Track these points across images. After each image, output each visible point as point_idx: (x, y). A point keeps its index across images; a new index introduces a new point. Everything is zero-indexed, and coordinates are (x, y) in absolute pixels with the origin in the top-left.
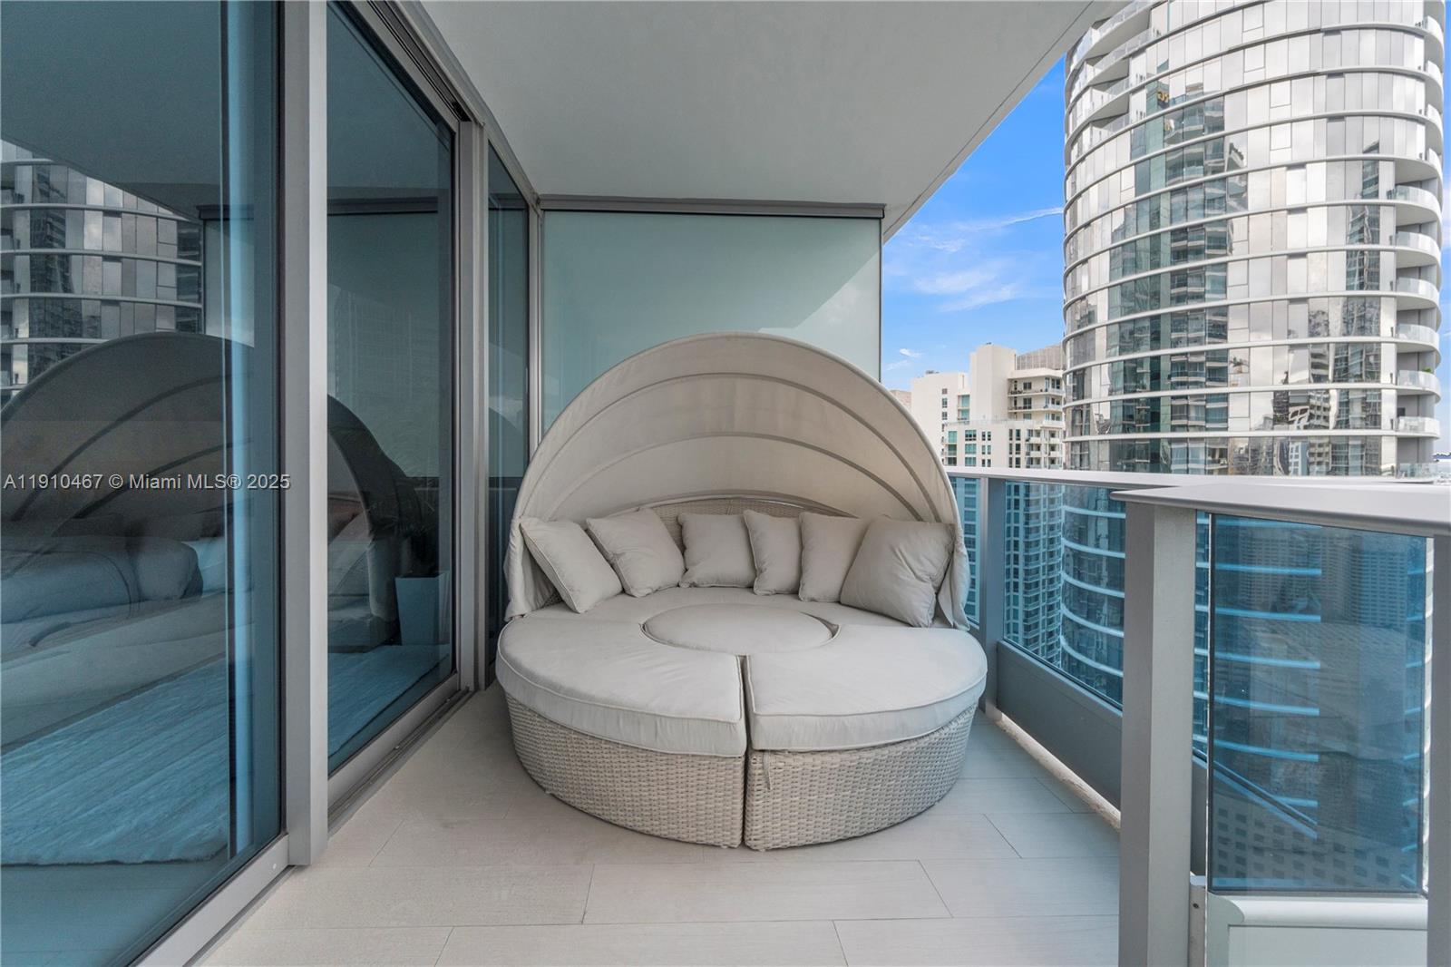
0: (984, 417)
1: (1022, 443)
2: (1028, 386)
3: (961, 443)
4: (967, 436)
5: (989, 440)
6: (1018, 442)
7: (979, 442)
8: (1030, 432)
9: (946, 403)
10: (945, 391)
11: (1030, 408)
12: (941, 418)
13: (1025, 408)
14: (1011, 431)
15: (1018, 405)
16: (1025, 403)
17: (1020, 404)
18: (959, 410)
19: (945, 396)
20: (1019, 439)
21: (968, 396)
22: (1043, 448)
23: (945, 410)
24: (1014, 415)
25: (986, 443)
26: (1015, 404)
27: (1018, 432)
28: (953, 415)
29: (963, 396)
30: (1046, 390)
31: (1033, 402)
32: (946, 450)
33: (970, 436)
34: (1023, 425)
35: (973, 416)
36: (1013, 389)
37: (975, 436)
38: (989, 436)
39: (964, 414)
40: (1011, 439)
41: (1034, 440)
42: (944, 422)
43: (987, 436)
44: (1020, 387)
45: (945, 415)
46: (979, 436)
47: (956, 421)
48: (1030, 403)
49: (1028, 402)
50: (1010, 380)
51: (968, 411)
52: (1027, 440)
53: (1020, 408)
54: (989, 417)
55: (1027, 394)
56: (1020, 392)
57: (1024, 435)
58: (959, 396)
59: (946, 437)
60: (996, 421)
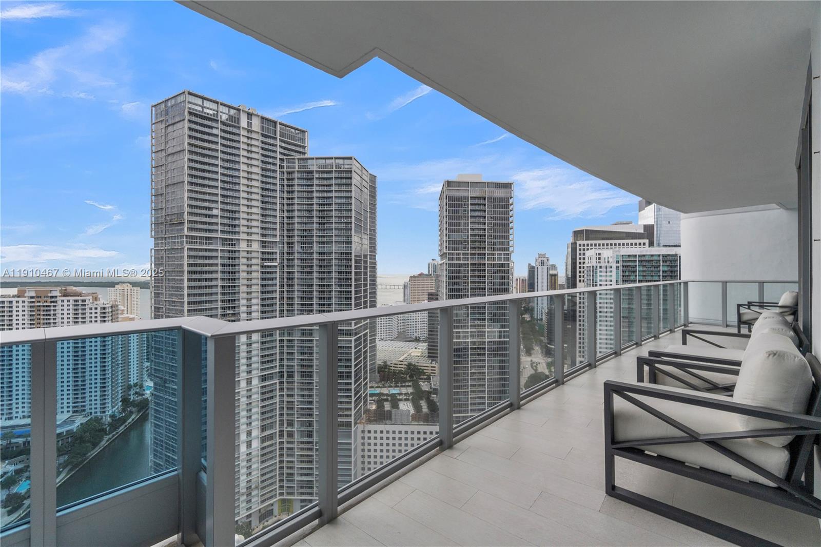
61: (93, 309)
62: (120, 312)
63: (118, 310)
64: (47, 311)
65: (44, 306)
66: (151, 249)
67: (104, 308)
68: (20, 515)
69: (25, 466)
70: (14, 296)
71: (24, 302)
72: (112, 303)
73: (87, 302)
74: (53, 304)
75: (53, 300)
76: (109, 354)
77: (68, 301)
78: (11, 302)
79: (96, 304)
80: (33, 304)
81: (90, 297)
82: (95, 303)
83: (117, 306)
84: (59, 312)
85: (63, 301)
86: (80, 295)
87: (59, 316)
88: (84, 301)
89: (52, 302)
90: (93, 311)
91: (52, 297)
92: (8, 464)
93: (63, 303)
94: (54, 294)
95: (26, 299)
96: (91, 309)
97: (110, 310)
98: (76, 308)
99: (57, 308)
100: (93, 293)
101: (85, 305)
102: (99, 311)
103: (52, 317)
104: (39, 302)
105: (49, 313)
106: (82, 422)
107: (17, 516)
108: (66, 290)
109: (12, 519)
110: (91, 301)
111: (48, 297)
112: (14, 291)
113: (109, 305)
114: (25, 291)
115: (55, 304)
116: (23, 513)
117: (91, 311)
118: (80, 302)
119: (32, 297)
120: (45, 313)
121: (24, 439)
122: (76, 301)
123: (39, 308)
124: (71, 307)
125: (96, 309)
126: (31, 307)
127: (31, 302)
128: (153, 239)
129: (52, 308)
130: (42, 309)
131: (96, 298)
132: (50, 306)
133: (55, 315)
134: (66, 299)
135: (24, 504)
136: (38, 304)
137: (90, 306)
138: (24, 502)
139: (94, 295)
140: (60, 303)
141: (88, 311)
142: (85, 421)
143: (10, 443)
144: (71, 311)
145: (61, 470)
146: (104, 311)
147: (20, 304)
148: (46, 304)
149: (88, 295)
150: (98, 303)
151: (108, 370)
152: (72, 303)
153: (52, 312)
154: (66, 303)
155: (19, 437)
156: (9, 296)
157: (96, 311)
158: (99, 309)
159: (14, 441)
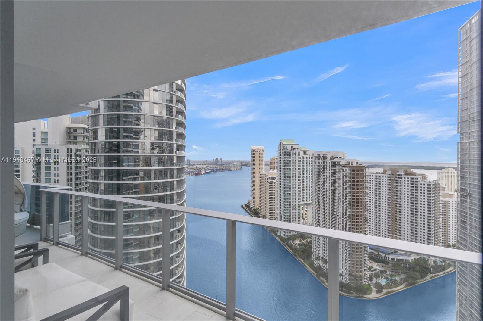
0: (55, 142)
1: (73, 154)
2: (75, 131)
3: (43, 153)
4: (46, 151)
5: (58, 152)
6: (71, 154)
7: (53, 153)
8: (77, 150)
9: (35, 135)
10: (34, 129)
11: (76, 140)
12: (32, 141)
13: (74, 140)
14: (68, 149)
15: (71, 139)
16: (74, 138)
17: (72, 138)
18: (42, 139)
19: (34, 131)
20: (72, 153)
21: (47, 132)
22: (82, 156)
23: (34, 138)
24: (69, 143)
25: (56, 154)
26: (70, 137)
27: (71, 150)
28: (39, 141)
29: (44, 132)
30: (83, 133)
31: (77, 137)
32: (35, 157)
33: (48, 151)
34: (73, 147)
35: (50, 142)
36: (69, 132)
37: (50, 151)
38: (58, 151)
39: (45, 141)
40: (68, 152)
41: (78, 153)
42: (34, 143)
43: (56, 151)
44: (72, 131)
45: (34, 140)
46: (53, 151)
47: (40, 143)
48: (76, 138)
49: (75, 137)
50: (67, 128)
51: (47, 139)
52: (75, 153)
53: (72, 140)
54: (58, 143)
55: (75, 134)
56: (72, 133)
57: (74, 151)
58: (42, 132)
59: (35, 151)
60: (61, 144)
61: (423, 184)
62: (441, 189)
63: (439, 187)
64: (397, 183)
65: (395, 180)
66: (458, 143)
67: (430, 185)
68: (381, 296)
69: (385, 270)
70: (381, 173)
71: (385, 177)
72: (435, 181)
73: (419, 179)
74: (399, 179)
75: (400, 177)
76: (433, 217)
77: (408, 178)
78: (380, 176)
79: (425, 182)
80: (390, 179)
81: (421, 177)
82: (424, 180)
83: (439, 184)
84: (403, 184)
85: (405, 178)
86: (414, 174)
87: (403, 187)
88: (417, 179)
89: (399, 178)
90: (423, 186)
91: (399, 175)
92: (377, 265)
93: (405, 179)
94: (400, 173)
95: (386, 175)
96: (421, 184)
97: (434, 187)
98: (412, 183)
99: (402, 182)
100: (423, 174)
101: (417, 182)
102: (426, 186)
103: (399, 187)
104: (393, 177)
105: (397, 184)
106: (415, 258)
107: (380, 296)
108: (407, 171)
109: (378, 296)
110: (421, 179)
111: (397, 175)
112: (381, 170)
113: (433, 183)
114: (386, 171)
115: (401, 179)
116: (383, 295)
117: (421, 186)
118: (415, 179)
119: (389, 174)
120: (396, 184)
121: (385, 255)
122: (412, 178)
123: (393, 181)
124: (409, 182)
125: (424, 185)
126: (389, 180)
127: (390, 177)
128: (460, 134)
129: (399, 182)
130: (394, 182)
131: (424, 177)
132: (398, 180)
133: (401, 186)
134: (406, 176)
135: (383, 291)
136: (392, 179)
137: (420, 182)
138: (383, 290)
139: (423, 175)
140: (403, 179)
141: (419, 186)
142: (417, 258)
143: (378, 254)
144: (409, 185)
145: (402, 282)
146: (429, 187)
147: (384, 178)
148: (396, 179)
149: (420, 175)
150: (426, 181)
151: (432, 228)
152: (410, 179)
153: (399, 184)
154: (406, 179)
155: (382, 252)
156: (379, 173)
157: (424, 186)
158: (426, 185)
159: (380, 253)
